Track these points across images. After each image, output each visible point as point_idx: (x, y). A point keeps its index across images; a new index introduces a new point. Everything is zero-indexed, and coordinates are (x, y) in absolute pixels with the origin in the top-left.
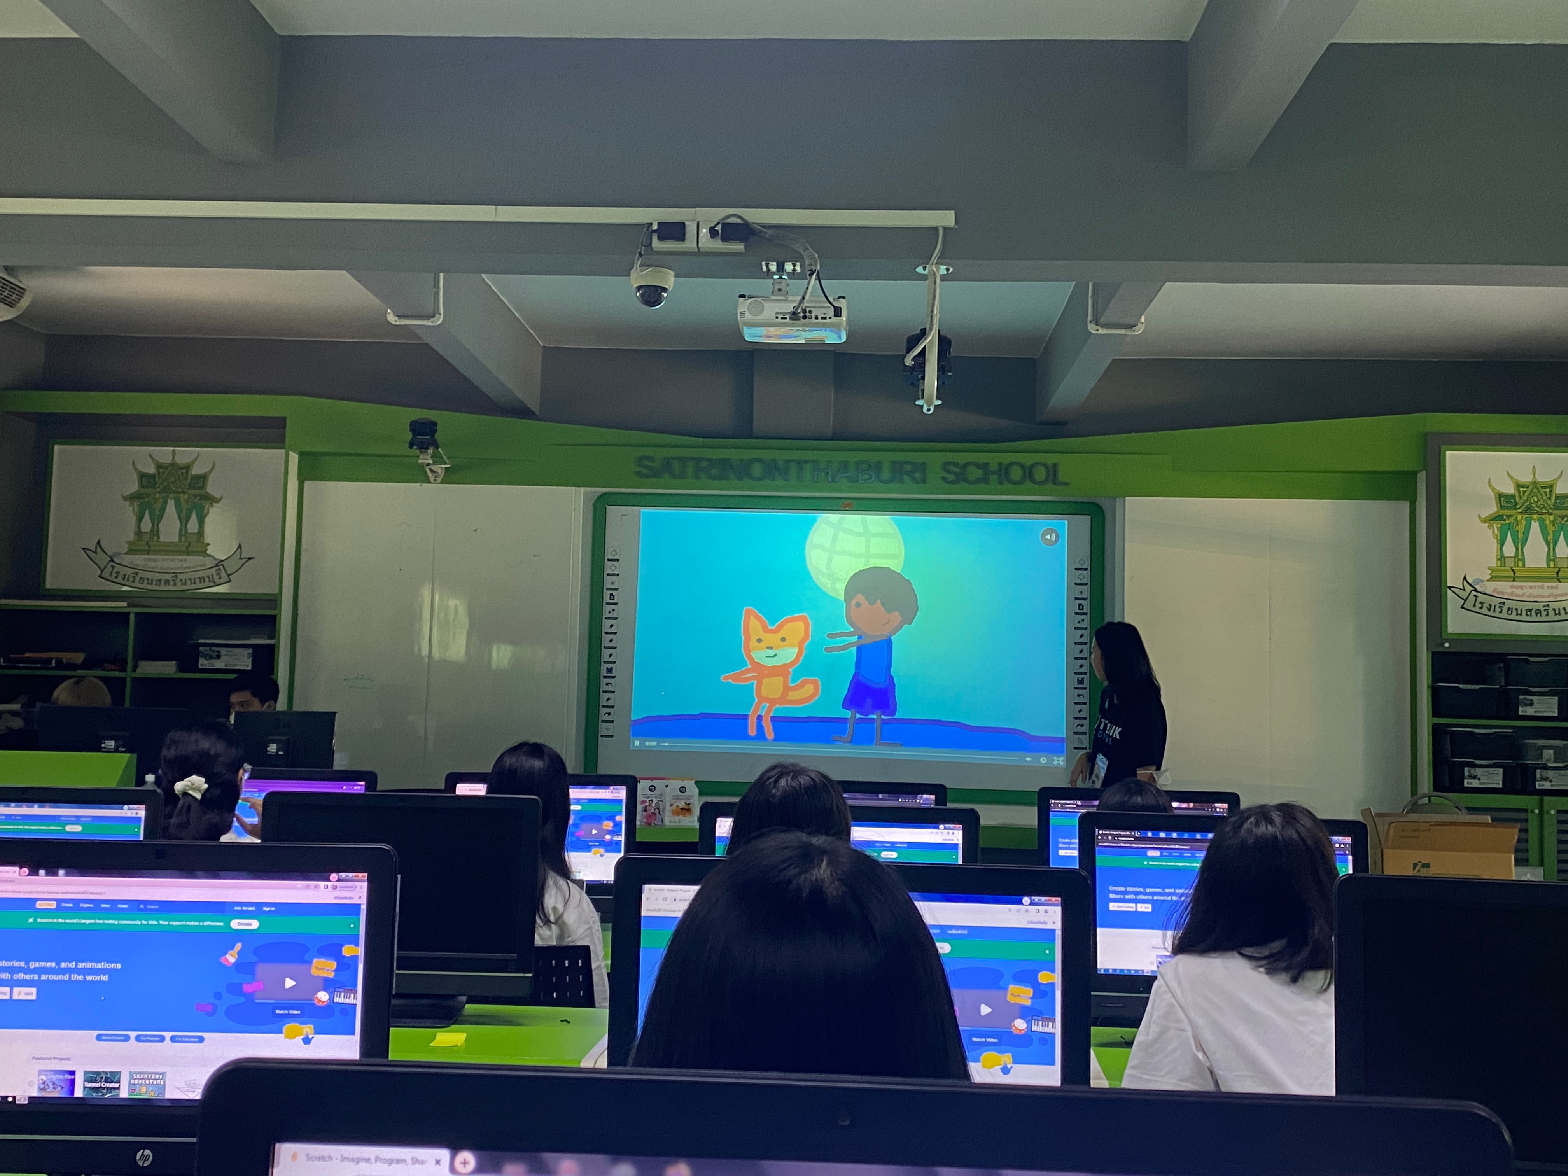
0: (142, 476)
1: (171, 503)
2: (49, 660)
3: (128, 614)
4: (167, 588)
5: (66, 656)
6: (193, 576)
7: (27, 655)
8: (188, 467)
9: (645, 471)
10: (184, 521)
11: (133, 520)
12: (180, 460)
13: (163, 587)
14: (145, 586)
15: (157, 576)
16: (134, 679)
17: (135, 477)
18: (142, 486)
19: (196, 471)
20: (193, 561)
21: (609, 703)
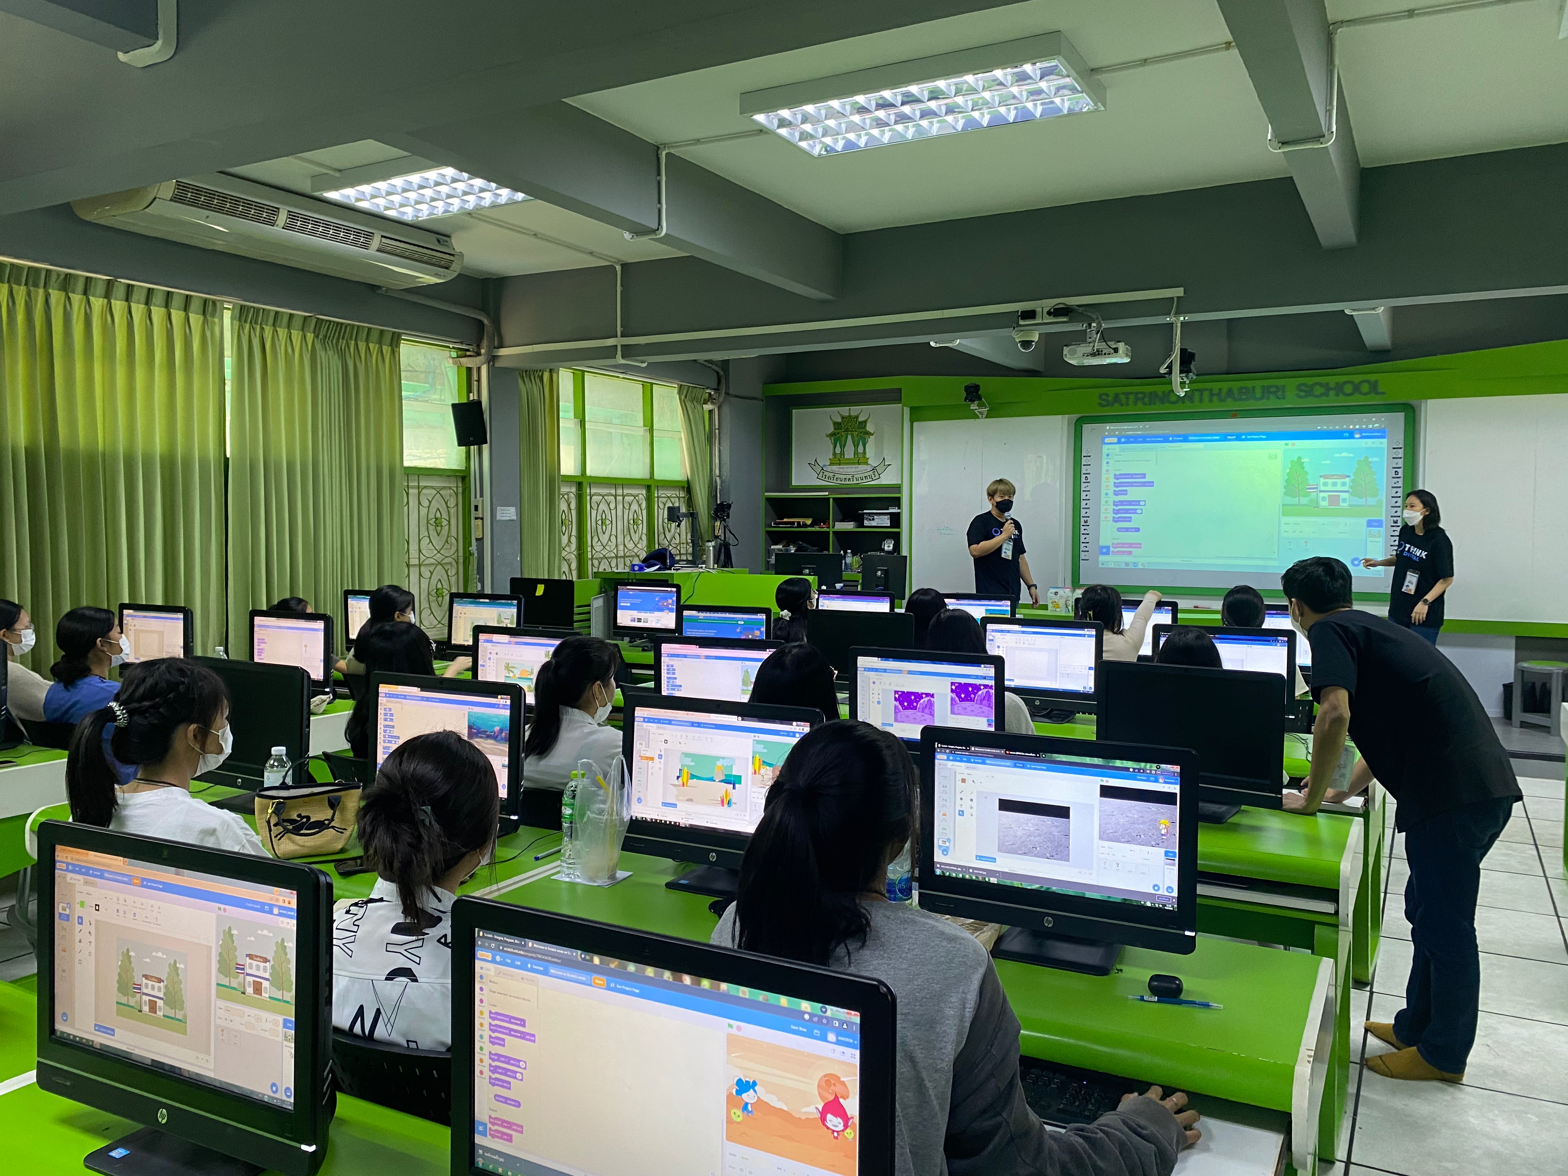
0: (835, 423)
1: (849, 437)
2: (793, 523)
3: (829, 498)
4: (849, 483)
5: (801, 520)
6: (862, 475)
7: (785, 520)
8: (857, 417)
9: (1104, 403)
10: (856, 446)
11: (832, 447)
12: (853, 414)
13: (847, 482)
14: (839, 482)
15: (843, 477)
16: (834, 532)
17: (832, 425)
18: (835, 429)
19: (861, 419)
20: (862, 467)
21: (1086, 541)
